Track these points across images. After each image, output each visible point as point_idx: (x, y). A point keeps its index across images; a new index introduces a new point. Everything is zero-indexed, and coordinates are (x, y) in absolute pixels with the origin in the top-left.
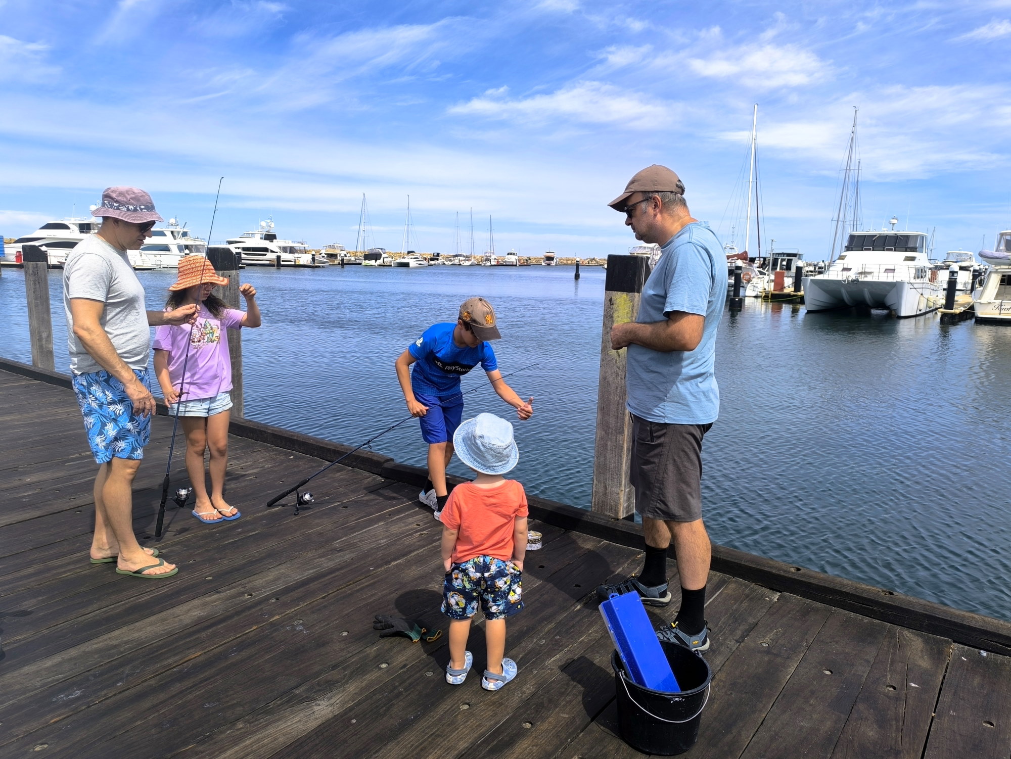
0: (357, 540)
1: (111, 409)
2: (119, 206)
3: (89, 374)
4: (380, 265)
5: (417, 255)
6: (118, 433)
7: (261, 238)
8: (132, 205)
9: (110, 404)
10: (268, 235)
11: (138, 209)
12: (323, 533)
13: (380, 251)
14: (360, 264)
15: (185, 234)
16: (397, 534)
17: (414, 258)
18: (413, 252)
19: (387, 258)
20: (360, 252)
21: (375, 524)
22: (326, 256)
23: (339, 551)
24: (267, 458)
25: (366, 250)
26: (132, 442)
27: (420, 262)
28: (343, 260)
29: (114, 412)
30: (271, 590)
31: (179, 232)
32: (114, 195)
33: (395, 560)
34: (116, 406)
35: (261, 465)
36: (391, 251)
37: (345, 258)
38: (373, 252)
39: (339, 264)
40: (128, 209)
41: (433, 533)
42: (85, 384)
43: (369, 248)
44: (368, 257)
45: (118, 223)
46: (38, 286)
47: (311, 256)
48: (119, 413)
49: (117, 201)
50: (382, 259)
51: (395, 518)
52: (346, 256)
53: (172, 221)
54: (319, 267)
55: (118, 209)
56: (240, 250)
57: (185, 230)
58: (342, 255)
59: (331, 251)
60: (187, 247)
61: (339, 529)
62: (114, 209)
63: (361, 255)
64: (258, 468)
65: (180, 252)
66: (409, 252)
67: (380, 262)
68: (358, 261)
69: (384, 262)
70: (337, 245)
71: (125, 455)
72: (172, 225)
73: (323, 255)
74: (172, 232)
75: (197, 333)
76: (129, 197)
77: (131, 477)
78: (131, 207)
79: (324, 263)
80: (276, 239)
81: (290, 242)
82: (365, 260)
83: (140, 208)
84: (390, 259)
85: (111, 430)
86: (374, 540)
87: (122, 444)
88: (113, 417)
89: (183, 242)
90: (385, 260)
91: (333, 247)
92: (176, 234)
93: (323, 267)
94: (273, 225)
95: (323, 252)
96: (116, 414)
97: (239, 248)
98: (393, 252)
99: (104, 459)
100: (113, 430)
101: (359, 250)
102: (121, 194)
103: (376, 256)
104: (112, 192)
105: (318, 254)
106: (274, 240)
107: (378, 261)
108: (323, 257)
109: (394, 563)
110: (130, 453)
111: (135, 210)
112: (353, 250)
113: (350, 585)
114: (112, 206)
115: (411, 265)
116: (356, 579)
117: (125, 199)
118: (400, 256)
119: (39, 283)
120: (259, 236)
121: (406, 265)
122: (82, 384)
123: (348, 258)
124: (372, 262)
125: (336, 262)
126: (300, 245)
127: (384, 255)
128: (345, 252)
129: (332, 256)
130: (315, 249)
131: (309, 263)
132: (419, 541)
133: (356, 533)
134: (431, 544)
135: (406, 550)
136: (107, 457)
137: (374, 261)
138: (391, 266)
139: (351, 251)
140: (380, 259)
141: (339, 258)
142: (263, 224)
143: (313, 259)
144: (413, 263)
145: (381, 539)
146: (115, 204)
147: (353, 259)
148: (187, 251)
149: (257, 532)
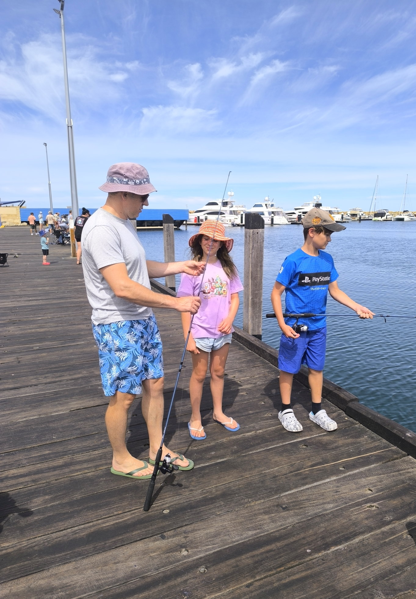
0: (305, 498)
1: (117, 355)
2: (128, 181)
3: (103, 325)
4: (384, 220)
5: (410, 213)
6: (120, 374)
7: (313, 206)
8: (138, 179)
9: (117, 351)
10: (317, 204)
11: (142, 182)
12: (277, 476)
13: (385, 211)
14: (371, 220)
15: (272, 205)
16: (346, 498)
17: (408, 215)
18: (408, 211)
19: (389, 215)
20: (372, 212)
21: (328, 478)
22: (350, 215)
23: (285, 509)
24: (261, 375)
25: (376, 211)
26: (131, 381)
27: (411, 218)
28: (360, 218)
29: (119, 357)
30: (206, 551)
31: (269, 204)
32: (122, 172)
33: (336, 543)
34: (121, 353)
35: (254, 381)
36: (392, 211)
37: (362, 216)
38: (380, 212)
39: (358, 220)
40: (135, 184)
41: (384, 509)
42: (100, 333)
43: (378, 210)
44: (376, 215)
45: (126, 196)
46: (169, 238)
47: (341, 216)
48: (123, 359)
49: (126, 177)
50: (386, 216)
51: (348, 474)
52: (362, 215)
53: (267, 198)
54: (346, 222)
55: (127, 184)
56: (301, 214)
57: (273, 203)
58: (360, 215)
59: (354, 213)
60: (273, 213)
61: (293, 476)
62: (124, 184)
63: (372, 214)
64: (251, 384)
65: (269, 215)
66: (404, 211)
67: (384, 218)
68: (370, 218)
69: (387, 218)
70: (358, 208)
71: (126, 390)
72: (266, 201)
73: (349, 215)
74: (266, 205)
75: (208, 286)
76: (135, 172)
77: (127, 407)
78: (138, 181)
79: (349, 219)
80: (321, 206)
81: (330, 207)
82: (374, 217)
83: (144, 181)
84: (391, 216)
85: (115, 372)
86: (321, 501)
87: (124, 383)
88: (118, 362)
89: (271, 210)
90: (388, 217)
91: (355, 210)
92: (268, 205)
93: (348, 222)
94: (320, 198)
95: (349, 213)
96: (120, 359)
97: (300, 212)
98: (394, 212)
99: (109, 393)
100: (117, 372)
101: (371, 211)
102: (128, 170)
103: (382, 215)
104: (120, 168)
105: (346, 214)
106: (321, 207)
107: (383, 218)
108: (348, 216)
109: (333, 549)
110: (130, 389)
111: (140, 183)
112: (367, 211)
113: (281, 571)
114: (121, 182)
115: (405, 220)
116: (289, 565)
117: (132, 175)
118: (398, 214)
119: (170, 236)
120: (312, 205)
121: (402, 220)
122: (98, 333)
123: (364, 216)
124: (379, 218)
125: (356, 219)
126: (335, 209)
127: (387, 214)
128: (362, 213)
129: (354, 215)
130: (344, 211)
131: (339, 220)
132: (367, 519)
133: (307, 486)
134: (380, 527)
135: (351, 530)
136: (111, 392)
137: (380, 217)
138: (391, 220)
139: (366, 212)
140: (384, 216)
141: (358, 216)
142: (315, 198)
143: (342, 218)
144: (406, 218)
145: (329, 503)
146: (124, 180)
147: (367, 216)
148: (273, 215)
149: (225, 459)
